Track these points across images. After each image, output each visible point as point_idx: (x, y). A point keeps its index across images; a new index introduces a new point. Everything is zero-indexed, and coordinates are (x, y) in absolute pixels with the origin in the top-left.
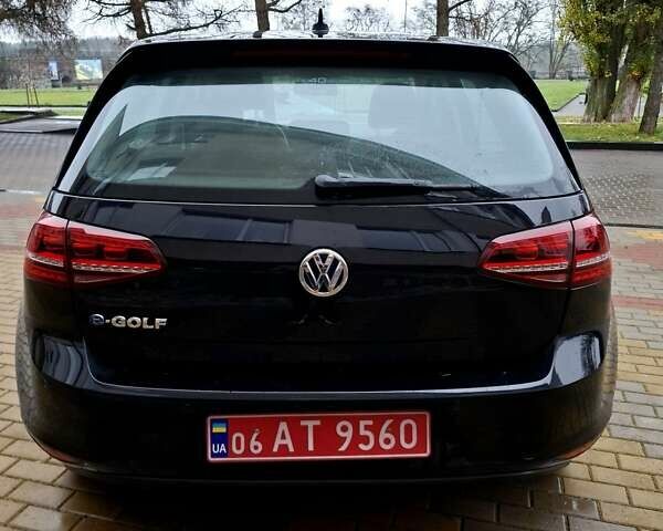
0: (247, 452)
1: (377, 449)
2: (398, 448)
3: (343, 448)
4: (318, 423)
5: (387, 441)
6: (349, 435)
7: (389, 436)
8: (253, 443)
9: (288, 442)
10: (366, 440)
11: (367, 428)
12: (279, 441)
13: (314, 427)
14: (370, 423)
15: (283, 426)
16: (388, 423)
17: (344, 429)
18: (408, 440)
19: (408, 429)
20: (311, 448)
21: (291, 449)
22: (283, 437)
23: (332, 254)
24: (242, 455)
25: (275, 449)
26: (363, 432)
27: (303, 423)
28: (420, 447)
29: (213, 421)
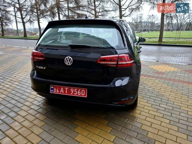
0: (56, 92)
1: (77, 94)
2: (81, 95)
3: (72, 94)
4: (68, 88)
5: (79, 93)
6: (73, 91)
7: (79, 92)
8: (57, 91)
9: (63, 91)
10: (75, 93)
11: (76, 90)
12: (61, 91)
13: (67, 89)
14: (76, 89)
15: (62, 88)
16: (80, 90)
17: (72, 90)
18: (83, 94)
19: (83, 91)
20: (66, 93)
21: (63, 92)
22: (62, 90)
23: (70, 57)
24: (55, 92)
25: (61, 92)
26: (75, 91)
27: (65, 88)
28: (85, 95)
29: (51, 86)
